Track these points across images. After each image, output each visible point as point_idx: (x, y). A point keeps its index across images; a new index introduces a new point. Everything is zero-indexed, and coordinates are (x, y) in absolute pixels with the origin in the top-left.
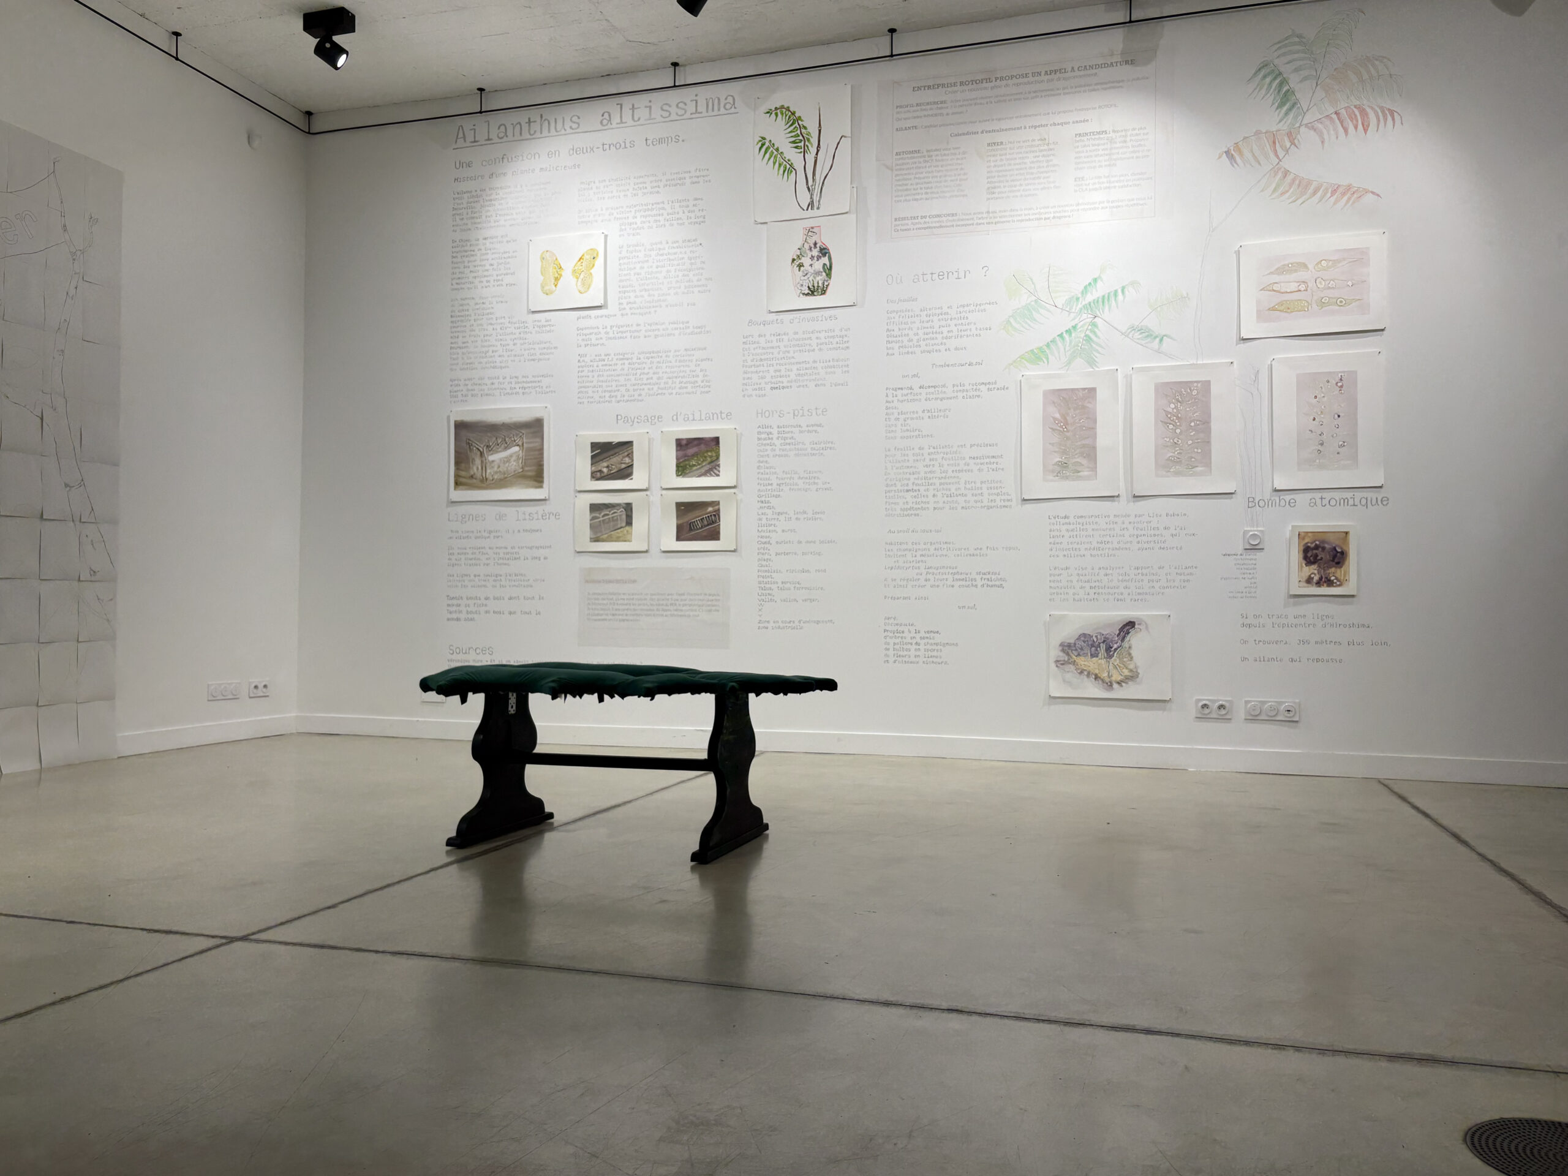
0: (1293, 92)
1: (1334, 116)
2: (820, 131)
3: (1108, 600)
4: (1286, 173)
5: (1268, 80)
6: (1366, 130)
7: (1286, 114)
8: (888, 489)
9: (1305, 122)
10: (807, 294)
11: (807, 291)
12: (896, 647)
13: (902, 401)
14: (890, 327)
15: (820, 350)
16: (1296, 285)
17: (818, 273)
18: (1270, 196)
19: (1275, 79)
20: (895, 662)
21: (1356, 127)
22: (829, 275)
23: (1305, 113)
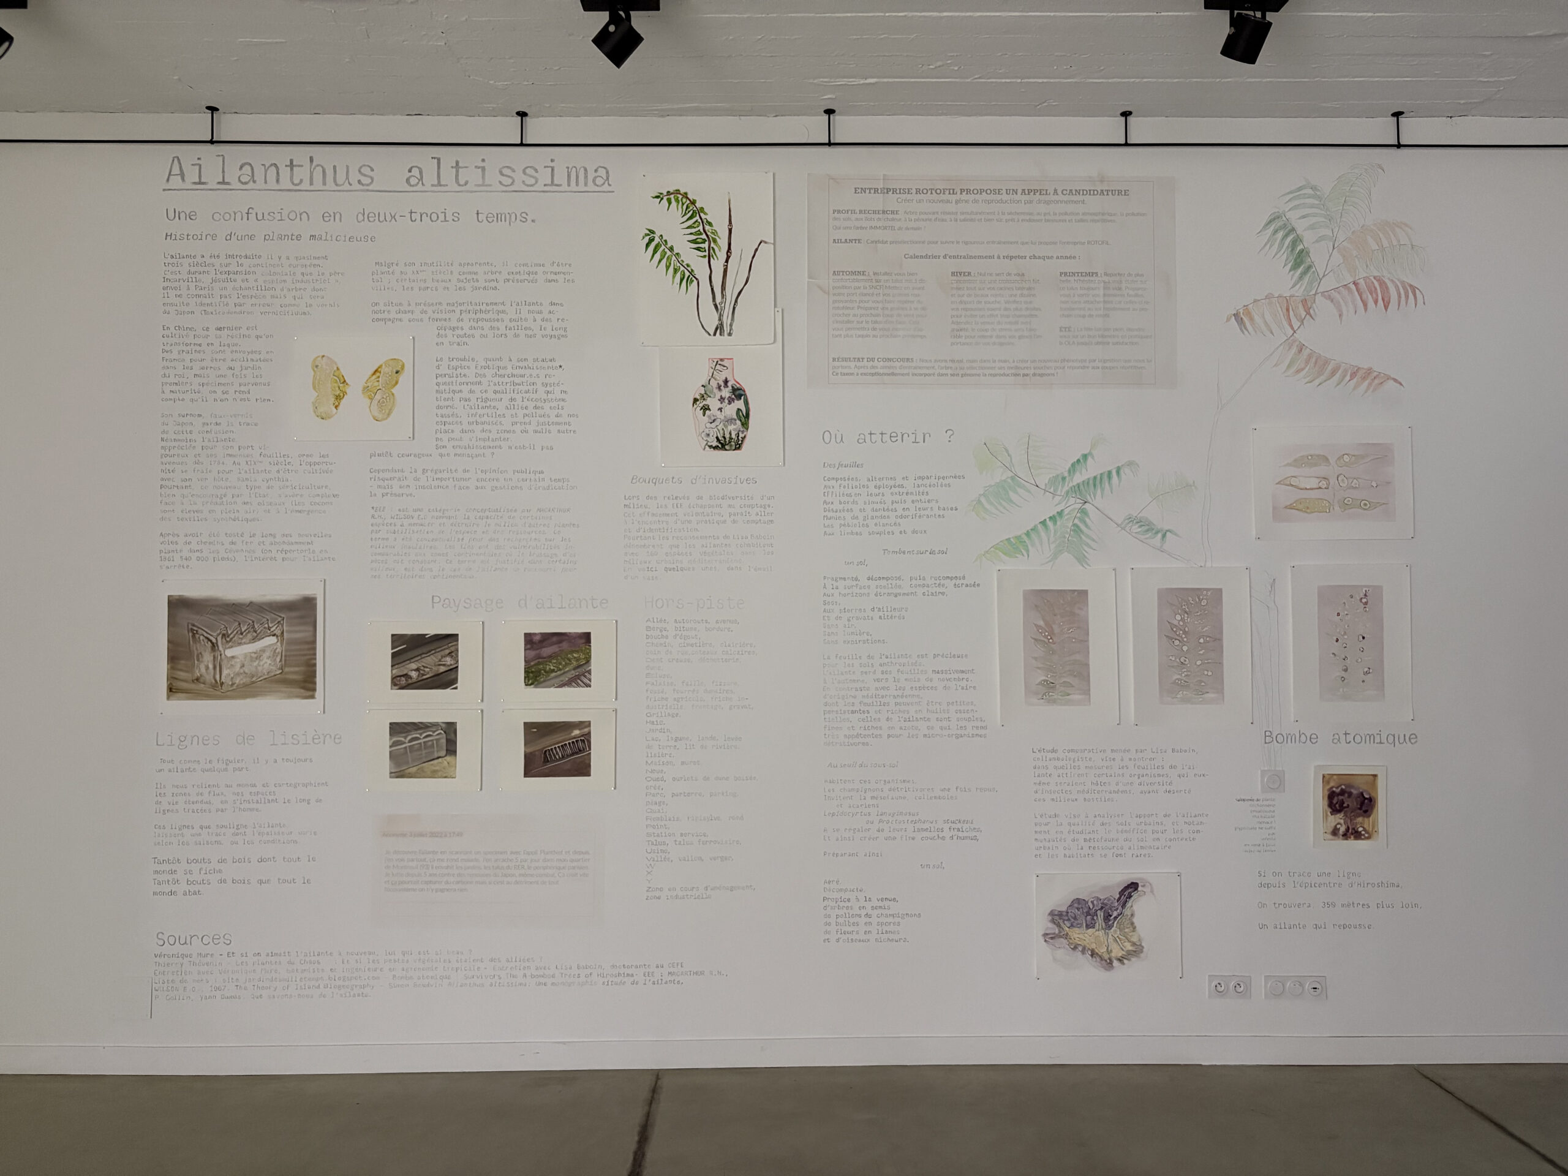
0: (1308, 253)
1: (1353, 287)
2: (730, 231)
3: (1105, 856)
4: (1301, 348)
5: (1280, 234)
6: (1386, 308)
7: (1301, 278)
8: (828, 708)
9: (1321, 290)
10: (716, 448)
11: (715, 444)
12: (840, 920)
13: (845, 595)
14: (829, 499)
15: (734, 522)
16: (1317, 480)
17: (730, 421)
18: (1284, 372)
19: (1286, 236)
20: (838, 940)
21: (1376, 302)
22: (745, 425)
23: (1321, 280)
